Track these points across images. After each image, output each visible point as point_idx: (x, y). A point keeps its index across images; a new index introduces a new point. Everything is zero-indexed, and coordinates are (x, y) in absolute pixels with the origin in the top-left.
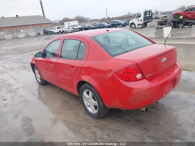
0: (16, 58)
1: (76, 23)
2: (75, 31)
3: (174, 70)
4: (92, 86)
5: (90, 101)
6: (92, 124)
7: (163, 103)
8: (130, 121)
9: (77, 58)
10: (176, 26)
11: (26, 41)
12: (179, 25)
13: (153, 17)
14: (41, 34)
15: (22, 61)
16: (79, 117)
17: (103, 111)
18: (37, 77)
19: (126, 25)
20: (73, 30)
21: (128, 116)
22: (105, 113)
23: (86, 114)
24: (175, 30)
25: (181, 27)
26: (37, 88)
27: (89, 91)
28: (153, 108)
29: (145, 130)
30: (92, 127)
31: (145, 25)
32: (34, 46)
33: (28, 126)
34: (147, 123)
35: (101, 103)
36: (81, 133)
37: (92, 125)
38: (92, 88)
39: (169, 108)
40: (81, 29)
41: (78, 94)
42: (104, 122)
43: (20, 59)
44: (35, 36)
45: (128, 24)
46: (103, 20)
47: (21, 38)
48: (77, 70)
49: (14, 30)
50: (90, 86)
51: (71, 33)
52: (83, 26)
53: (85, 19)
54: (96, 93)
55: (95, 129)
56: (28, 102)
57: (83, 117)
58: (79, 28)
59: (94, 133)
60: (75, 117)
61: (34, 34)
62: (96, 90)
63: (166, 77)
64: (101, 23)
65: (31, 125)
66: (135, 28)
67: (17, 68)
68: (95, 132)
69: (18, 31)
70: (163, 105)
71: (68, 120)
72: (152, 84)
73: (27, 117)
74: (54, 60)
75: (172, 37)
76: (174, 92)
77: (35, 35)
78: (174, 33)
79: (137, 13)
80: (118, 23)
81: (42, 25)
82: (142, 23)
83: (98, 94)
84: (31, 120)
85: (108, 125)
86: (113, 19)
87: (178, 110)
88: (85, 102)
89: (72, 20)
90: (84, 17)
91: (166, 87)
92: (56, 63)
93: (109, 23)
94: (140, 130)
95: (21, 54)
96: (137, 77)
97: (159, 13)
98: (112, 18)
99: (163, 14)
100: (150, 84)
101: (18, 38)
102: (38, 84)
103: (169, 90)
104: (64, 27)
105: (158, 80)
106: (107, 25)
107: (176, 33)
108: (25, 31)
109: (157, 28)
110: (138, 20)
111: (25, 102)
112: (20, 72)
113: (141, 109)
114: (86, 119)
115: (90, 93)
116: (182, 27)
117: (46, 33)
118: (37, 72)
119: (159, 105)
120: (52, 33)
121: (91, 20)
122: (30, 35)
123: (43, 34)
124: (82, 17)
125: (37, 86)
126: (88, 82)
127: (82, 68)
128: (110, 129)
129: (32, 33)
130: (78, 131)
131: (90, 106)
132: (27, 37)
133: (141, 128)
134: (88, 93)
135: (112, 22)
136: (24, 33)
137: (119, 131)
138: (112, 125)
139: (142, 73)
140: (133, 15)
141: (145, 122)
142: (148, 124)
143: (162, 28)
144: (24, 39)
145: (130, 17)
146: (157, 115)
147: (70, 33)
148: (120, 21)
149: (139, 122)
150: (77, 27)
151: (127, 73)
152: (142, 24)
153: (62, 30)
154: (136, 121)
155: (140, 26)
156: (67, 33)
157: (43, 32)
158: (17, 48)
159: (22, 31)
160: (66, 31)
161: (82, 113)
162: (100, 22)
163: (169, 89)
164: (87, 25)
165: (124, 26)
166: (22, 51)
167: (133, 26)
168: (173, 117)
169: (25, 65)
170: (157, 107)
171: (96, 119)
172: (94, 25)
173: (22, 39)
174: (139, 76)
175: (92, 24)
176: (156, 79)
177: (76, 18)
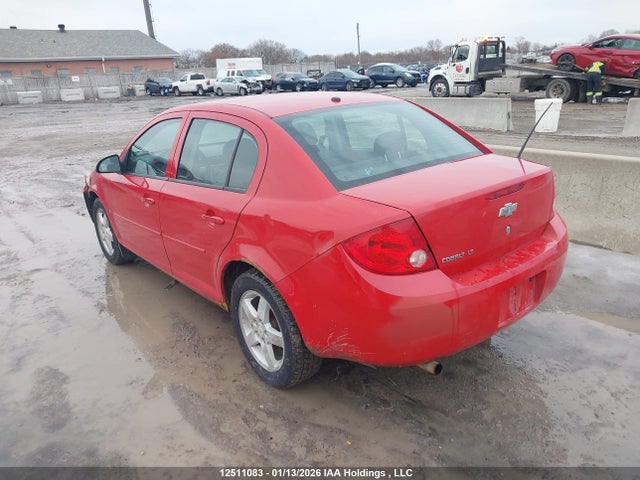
0: (44, 170)
1: (255, 63)
2: (248, 90)
3: (542, 246)
4: (267, 280)
5: (260, 329)
6: (262, 406)
7: (502, 351)
8: (386, 403)
9: (228, 185)
10: (581, 95)
11: (84, 113)
12: (589, 94)
13: (508, 62)
14: (138, 93)
15: (63, 180)
16: (223, 379)
17: (299, 366)
18: (103, 236)
19: (419, 81)
20: (244, 85)
21: (383, 384)
22: (305, 372)
23: (248, 369)
24: (574, 110)
25: (594, 101)
26: (103, 273)
27: (258, 298)
28: (467, 363)
29: (430, 435)
30: (261, 415)
31: (479, 86)
32: (109, 131)
33: (51, 397)
34: (443, 412)
35: (295, 339)
36: (222, 433)
37: (260, 409)
38: (268, 288)
39: (519, 368)
40: (269, 87)
41: (225, 304)
42: (302, 402)
43: (58, 174)
44: (118, 100)
45: (425, 79)
46: (345, 60)
47: (69, 102)
48: (224, 223)
49: (48, 72)
50: (261, 281)
51: (237, 95)
52: (278, 75)
53: (288, 54)
54: (280, 305)
55: (269, 424)
56: (62, 318)
57: (234, 381)
58: (263, 82)
59: (263, 435)
60: (210, 379)
61: (115, 91)
62: (279, 296)
63: (510, 266)
64: (338, 70)
65: (63, 396)
66: (447, 95)
67: (45, 201)
68: (268, 433)
69: (63, 77)
70: (501, 356)
71: (187, 386)
72: (459, 286)
73: (52, 369)
74: (157, 184)
75: (563, 133)
76: (544, 314)
77: (118, 95)
78: (571, 118)
79: (457, 46)
80: (393, 72)
81: (142, 64)
82: (469, 77)
83: (286, 307)
84: (65, 379)
85: (314, 411)
86: (380, 57)
87: (547, 375)
88: (247, 332)
89: (243, 54)
90: (283, 46)
91: (511, 299)
92: (161, 197)
93: (363, 70)
94: (413, 436)
95: (62, 156)
96: (412, 260)
97: (531, 49)
98: (374, 56)
99: (544, 54)
100: (454, 286)
101: (59, 100)
102: (105, 260)
103: (520, 310)
104: (214, 76)
105: (482, 275)
106: (356, 76)
107: (577, 118)
108: (85, 78)
109: (514, 100)
110: (458, 70)
111: (55, 317)
112: (51, 215)
113: (421, 366)
114: (245, 388)
115: (263, 302)
116: (599, 99)
117: (155, 90)
118: (102, 220)
119: (487, 354)
120: (174, 92)
121: (306, 58)
122: (102, 95)
123: (143, 93)
124: (277, 44)
125: (100, 266)
126: (255, 265)
127: (239, 217)
128: (319, 426)
129: (109, 87)
130: (211, 426)
131: (259, 344)
132: (91, 99)
133: (418, 430)
134: (255, 303)
135: (375, 69)
136: (80, 85)
137: (347, 435)
138: (324, 411)
139: (429, 250)
140: (446, 49)
141: (437, 410)
142: (442, 415)
143: (533, 100)
144: (81, 105)
145: (435, 56)
146: (477, 388)
147: (233, 95)
148: (399, 68)
149: (415, 409)
150: (258, 79)
151: (382, 247)
152: (469, 83)
153: (208, 83)
154: (407, 403)
155: (462, 89)
156: (223, 95)
157: (143, 87)
158: (52, 136)
159: (75, 79)
160: (219, 88)
161: (234, 366)
162: (333, 66)
163: (519, 304)
164: (290, 73)
165: (412, 83)
166: (67, 147)
167: (441, 86)
168: (526, 396)
169: (72, 194)
170: (479, 360)
171: (276, 390)
172: (313, 74)
173: (72, 106)
174: (418, 258)
175: (308, 72)
176: (475, 271)
177: (257, 47)
